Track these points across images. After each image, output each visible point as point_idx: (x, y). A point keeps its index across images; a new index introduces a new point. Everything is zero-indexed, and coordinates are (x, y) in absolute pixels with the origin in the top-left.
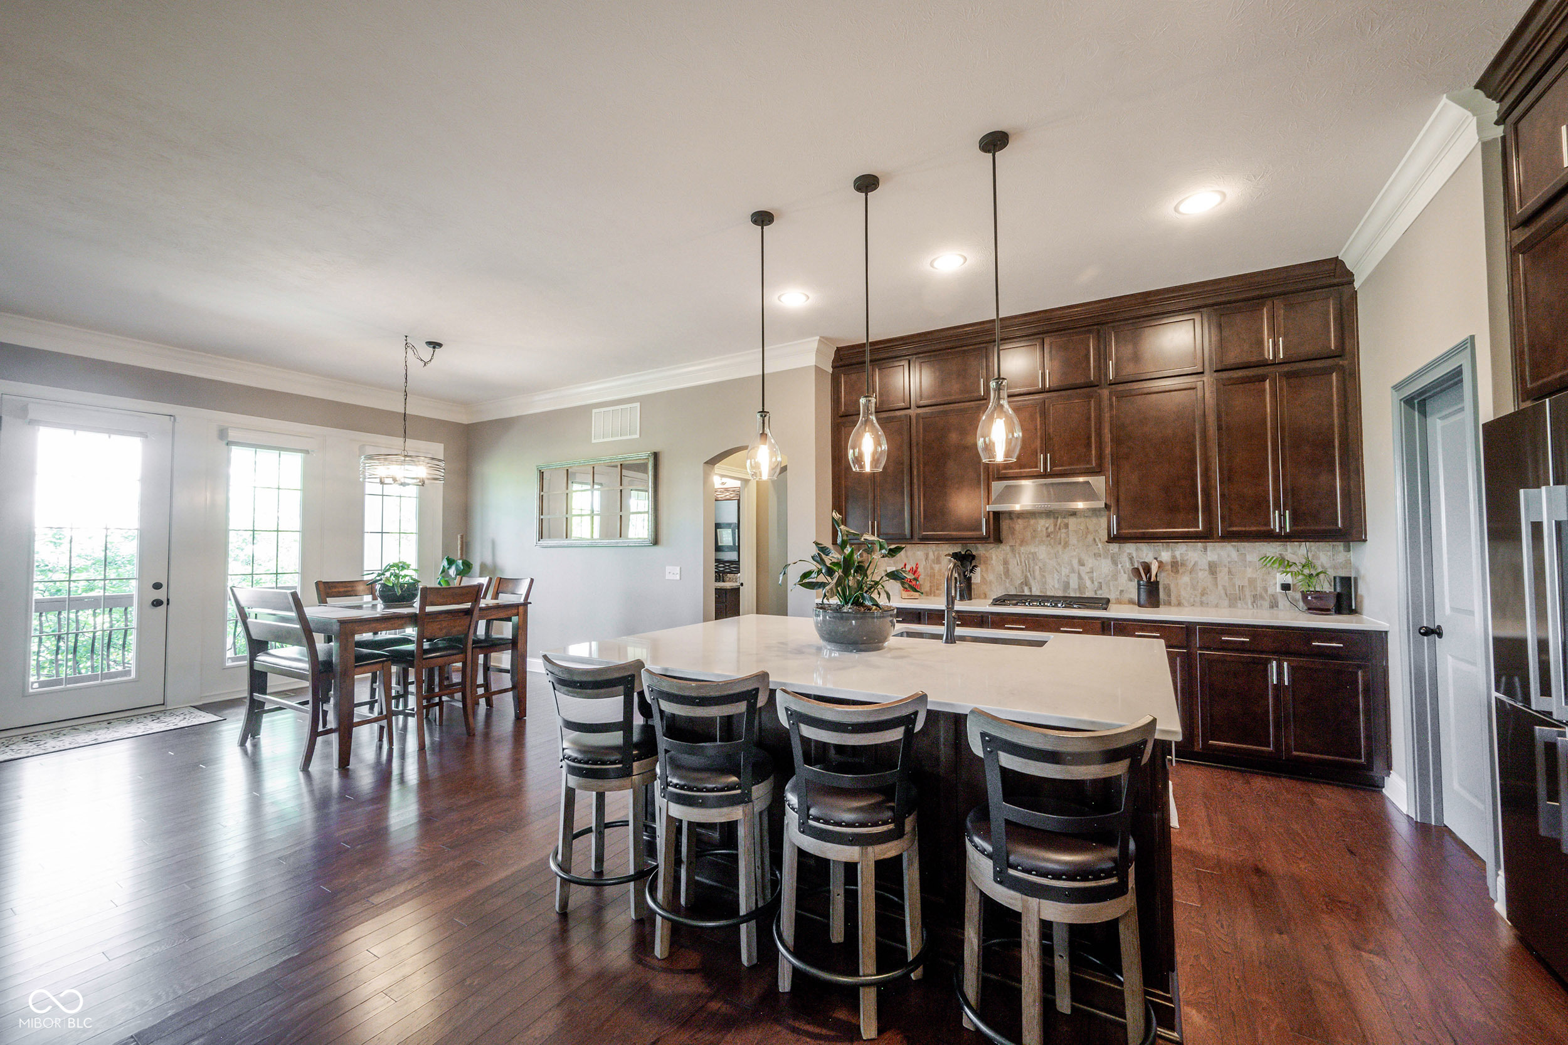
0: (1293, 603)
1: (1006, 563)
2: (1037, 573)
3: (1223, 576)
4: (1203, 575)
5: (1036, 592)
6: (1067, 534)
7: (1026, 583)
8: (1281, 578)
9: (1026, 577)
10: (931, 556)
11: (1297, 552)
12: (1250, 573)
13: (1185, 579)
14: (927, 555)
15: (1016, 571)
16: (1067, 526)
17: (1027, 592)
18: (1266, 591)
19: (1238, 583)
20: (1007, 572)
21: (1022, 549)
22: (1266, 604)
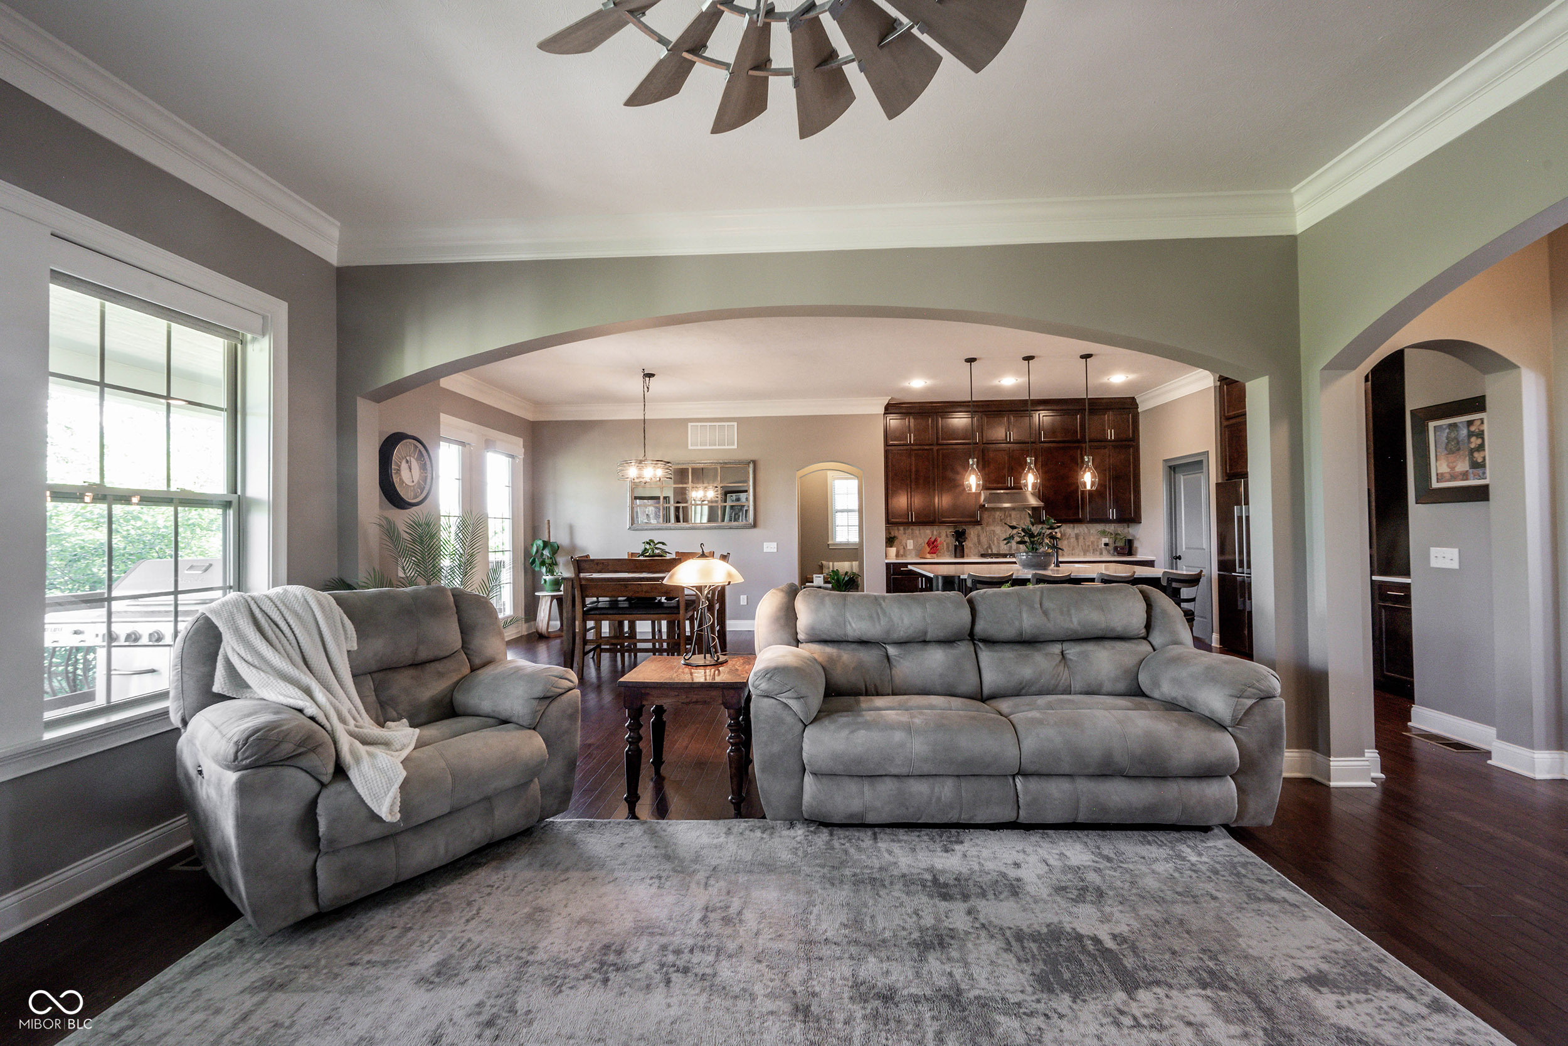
0: (1109, 552)
1: (979, 536)
2: (996, 542)
3: (1081, 540)
4: (1073, 540)
5: (995, 551)
6: (1011, 519)
7: (990, 547)
8: (1105, 540)
9: (990, 544)
10: (935, 533)
11: (1111, 528)
12: (1092, 539)
13: (1066, 542)
14: (933, 532)
15: (984, 540)
16: (1010, 516)
17: (990, 552)
18: (1098, 546)
19: (1087, 544)
20: (979, 542)
21: (988, 528)
22: (1098, 553)
